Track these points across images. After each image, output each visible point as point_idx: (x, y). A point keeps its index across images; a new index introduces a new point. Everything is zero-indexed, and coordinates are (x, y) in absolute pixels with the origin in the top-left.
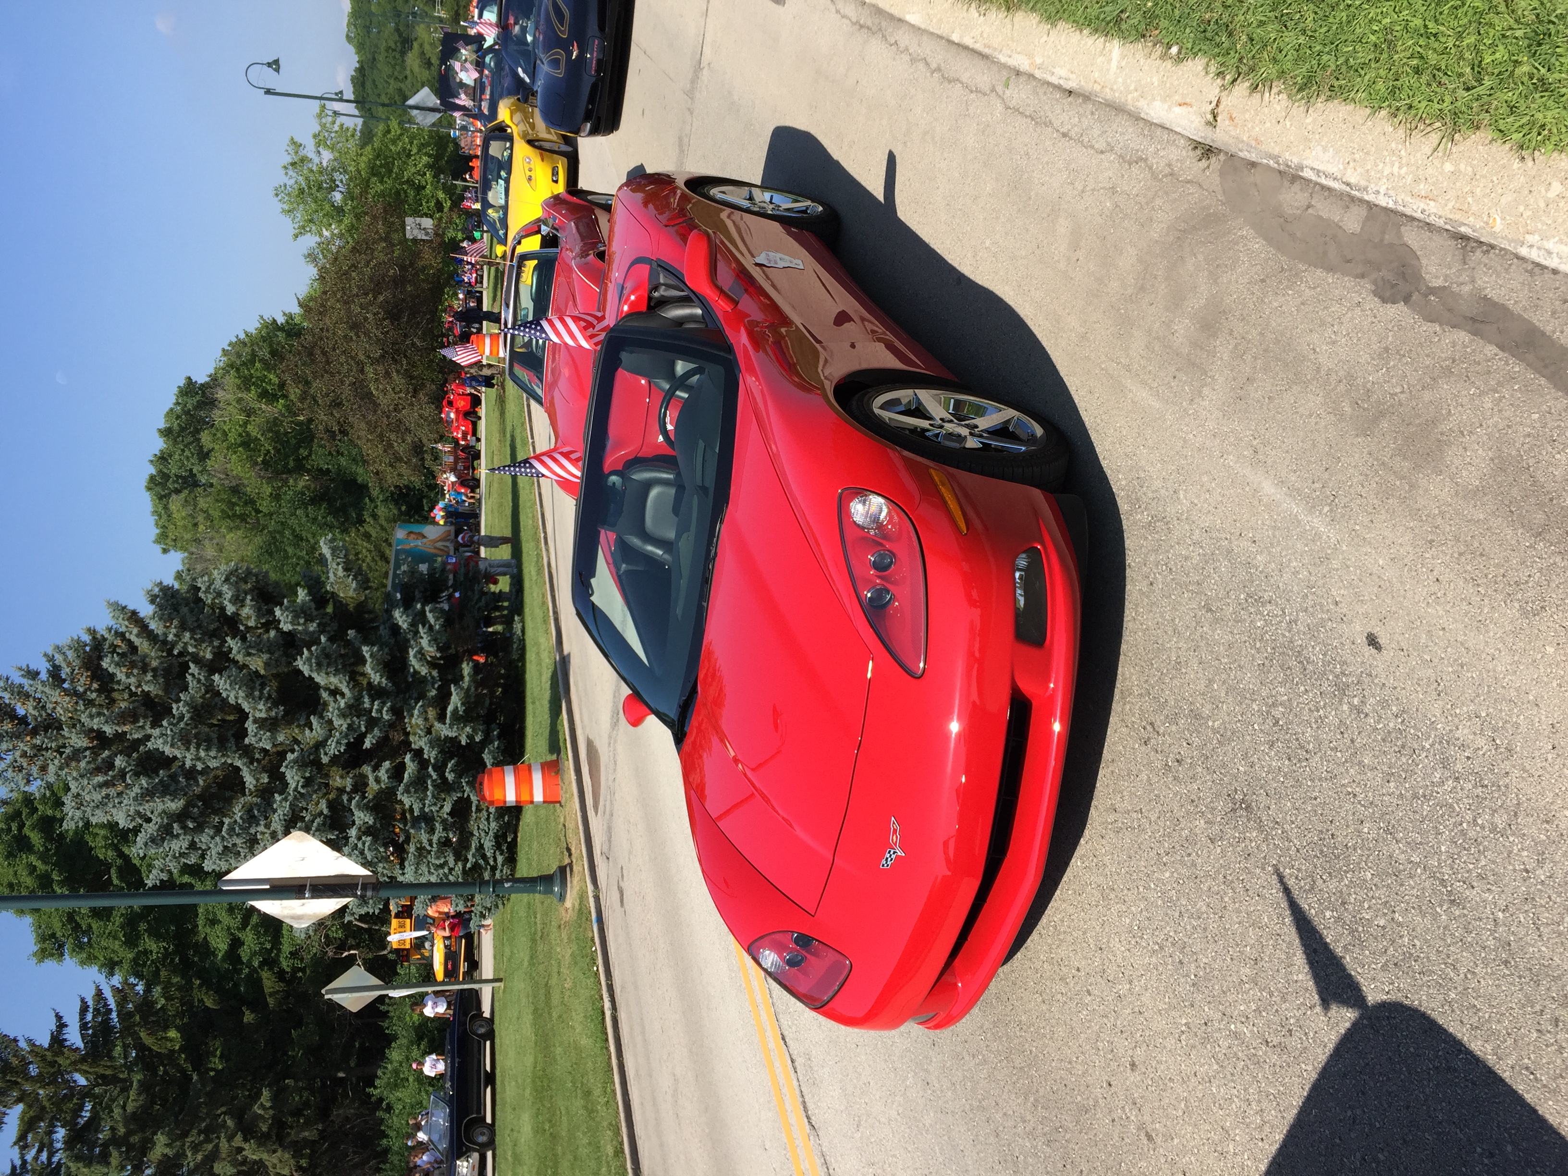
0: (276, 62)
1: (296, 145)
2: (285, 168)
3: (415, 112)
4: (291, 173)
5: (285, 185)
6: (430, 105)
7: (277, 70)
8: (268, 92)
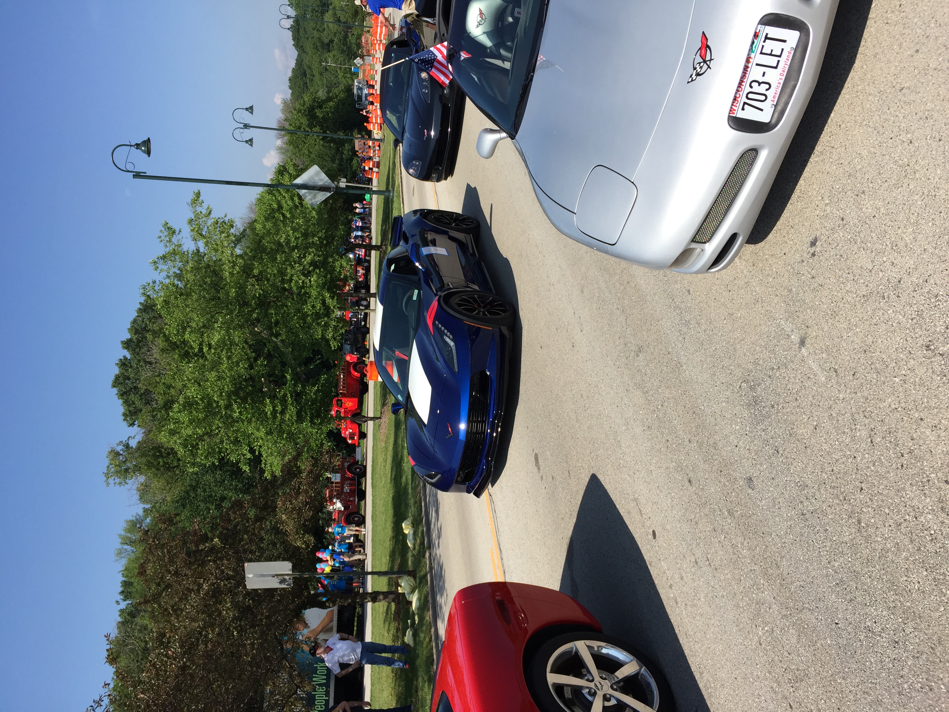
0: (147, 143)
1: (172, 232)
2: (155, 263)
3: (303, 192)
4: (161, 266)
5: (154, 282)
6: (321, 183)
7: (148, 153)
8: (138, 175)
